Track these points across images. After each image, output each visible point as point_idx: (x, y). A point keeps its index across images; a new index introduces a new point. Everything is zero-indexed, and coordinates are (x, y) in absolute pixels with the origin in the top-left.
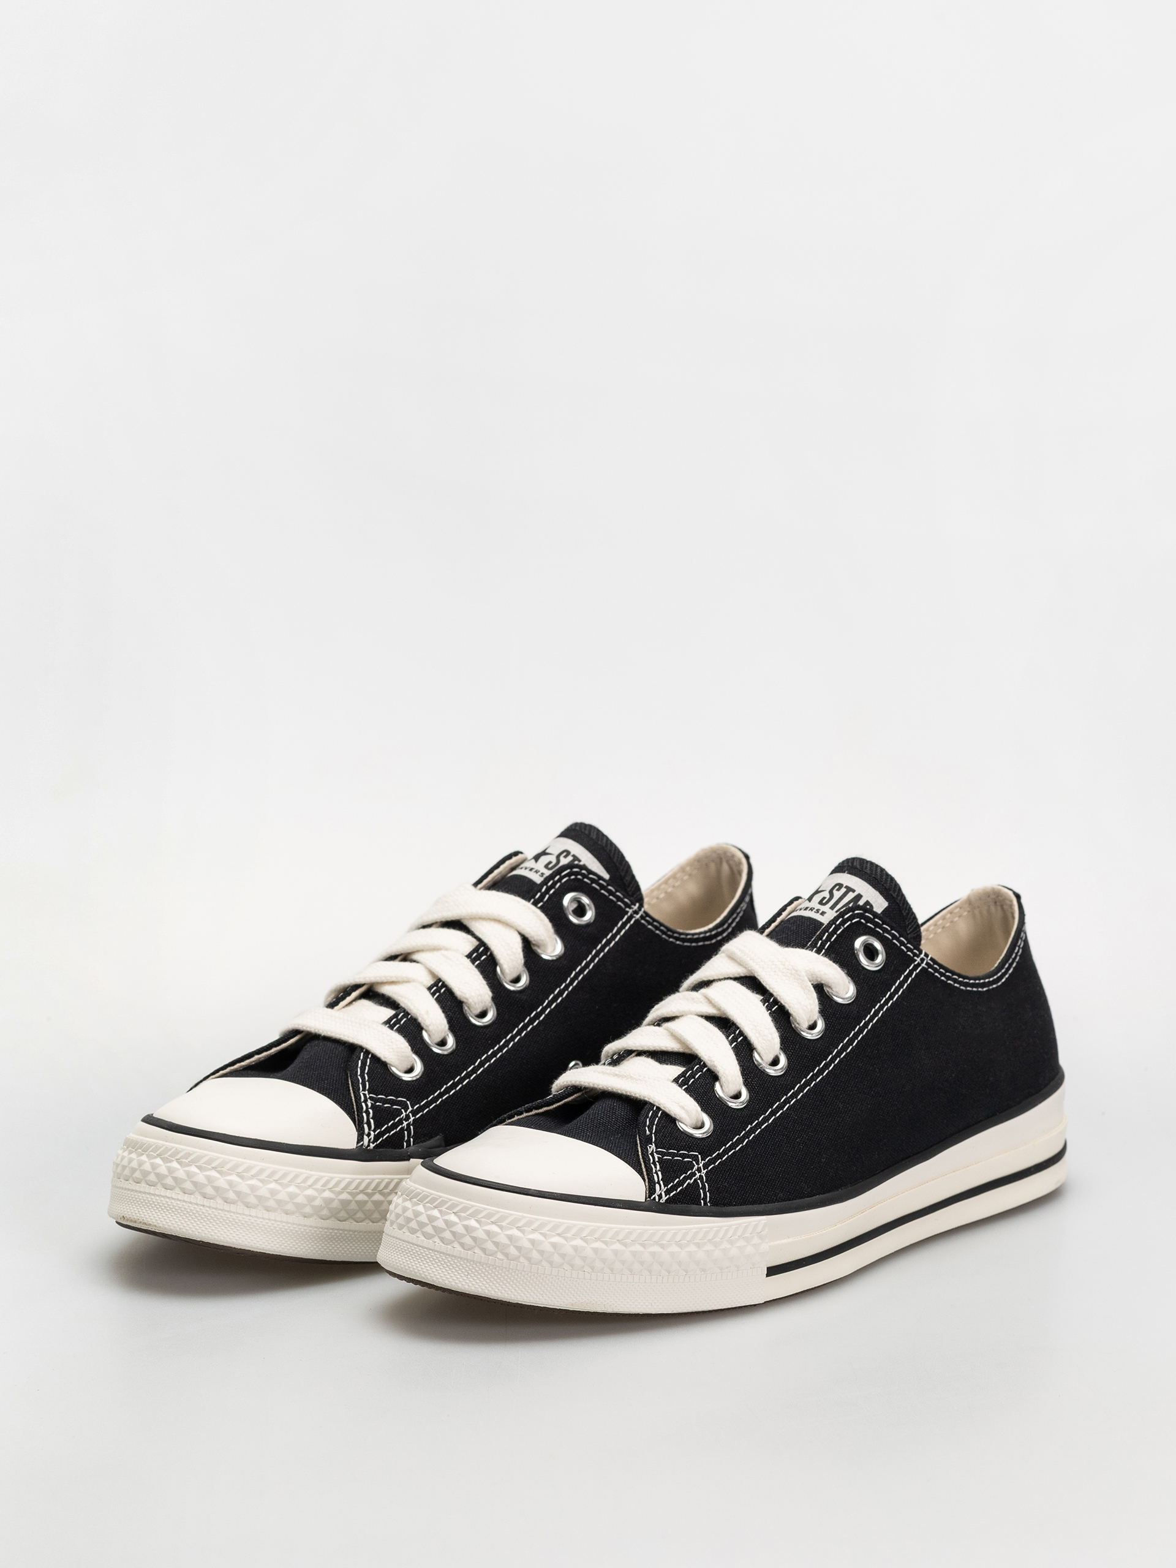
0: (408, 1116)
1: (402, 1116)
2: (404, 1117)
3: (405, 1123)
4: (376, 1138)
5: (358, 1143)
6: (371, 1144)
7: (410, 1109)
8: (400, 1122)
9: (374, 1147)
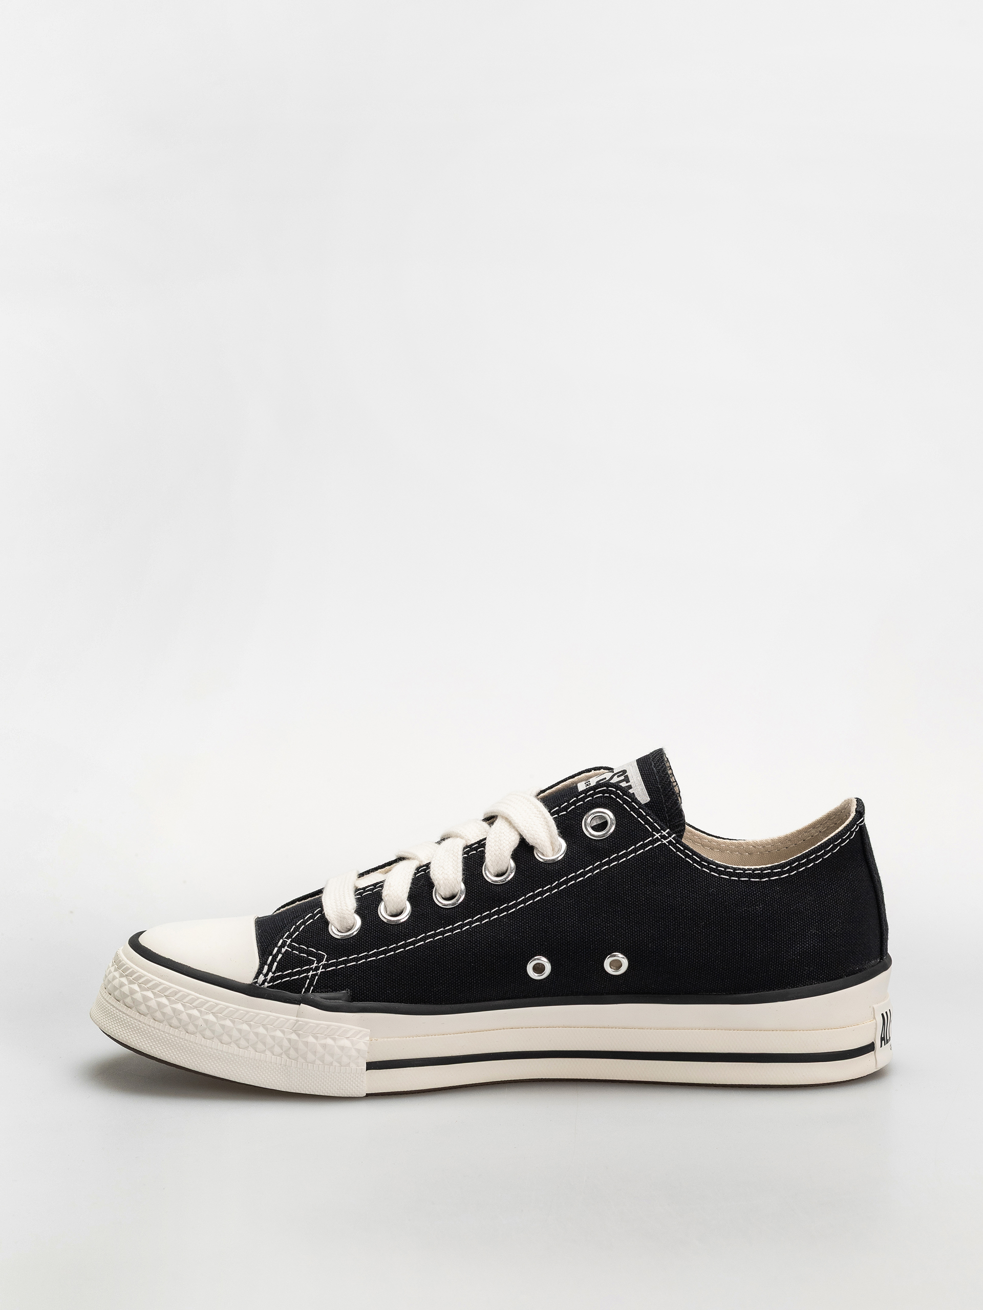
0: (317, 968)
1: (311, 966)
2: (314, 968)
3: (311, 973)
4: (273, 979)
5: (254, 979)
6: (266, 983)
7: (324, 962)
8: (308, 971)
9: (267, 987)
